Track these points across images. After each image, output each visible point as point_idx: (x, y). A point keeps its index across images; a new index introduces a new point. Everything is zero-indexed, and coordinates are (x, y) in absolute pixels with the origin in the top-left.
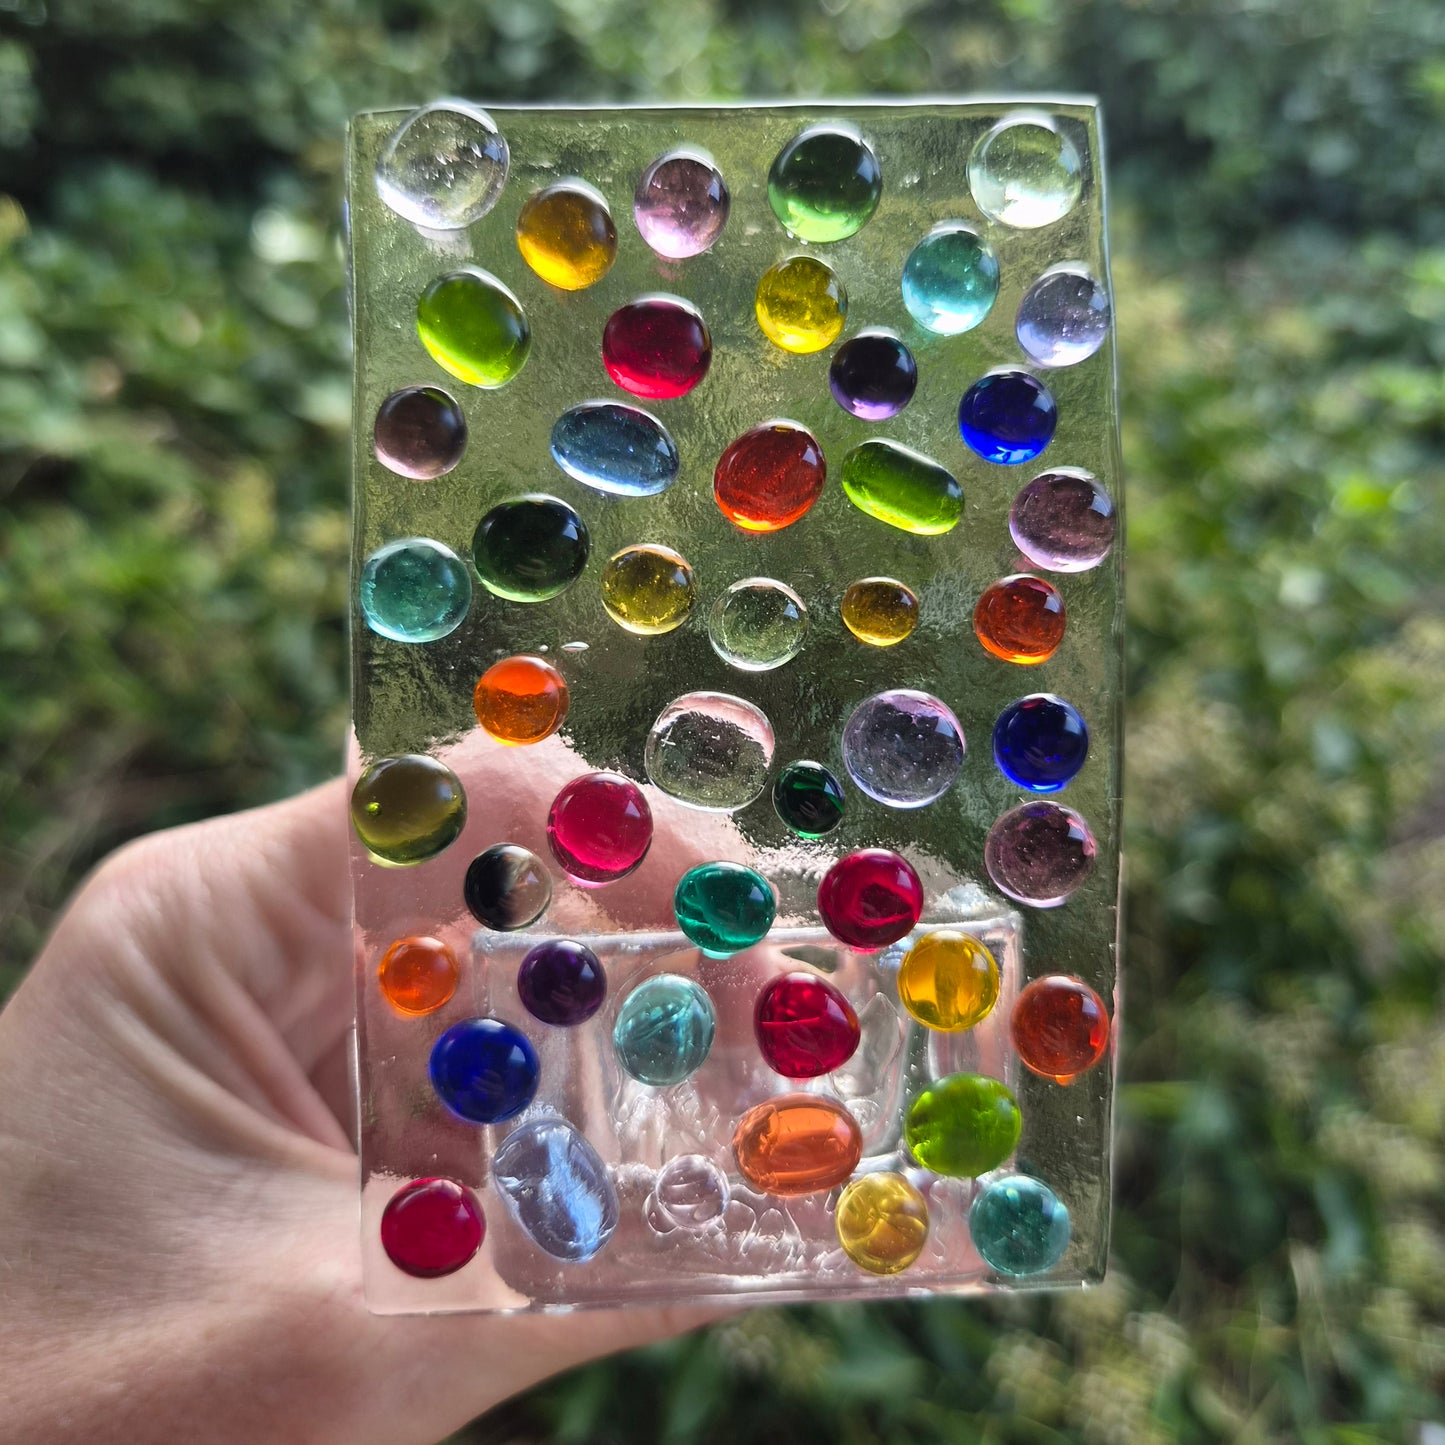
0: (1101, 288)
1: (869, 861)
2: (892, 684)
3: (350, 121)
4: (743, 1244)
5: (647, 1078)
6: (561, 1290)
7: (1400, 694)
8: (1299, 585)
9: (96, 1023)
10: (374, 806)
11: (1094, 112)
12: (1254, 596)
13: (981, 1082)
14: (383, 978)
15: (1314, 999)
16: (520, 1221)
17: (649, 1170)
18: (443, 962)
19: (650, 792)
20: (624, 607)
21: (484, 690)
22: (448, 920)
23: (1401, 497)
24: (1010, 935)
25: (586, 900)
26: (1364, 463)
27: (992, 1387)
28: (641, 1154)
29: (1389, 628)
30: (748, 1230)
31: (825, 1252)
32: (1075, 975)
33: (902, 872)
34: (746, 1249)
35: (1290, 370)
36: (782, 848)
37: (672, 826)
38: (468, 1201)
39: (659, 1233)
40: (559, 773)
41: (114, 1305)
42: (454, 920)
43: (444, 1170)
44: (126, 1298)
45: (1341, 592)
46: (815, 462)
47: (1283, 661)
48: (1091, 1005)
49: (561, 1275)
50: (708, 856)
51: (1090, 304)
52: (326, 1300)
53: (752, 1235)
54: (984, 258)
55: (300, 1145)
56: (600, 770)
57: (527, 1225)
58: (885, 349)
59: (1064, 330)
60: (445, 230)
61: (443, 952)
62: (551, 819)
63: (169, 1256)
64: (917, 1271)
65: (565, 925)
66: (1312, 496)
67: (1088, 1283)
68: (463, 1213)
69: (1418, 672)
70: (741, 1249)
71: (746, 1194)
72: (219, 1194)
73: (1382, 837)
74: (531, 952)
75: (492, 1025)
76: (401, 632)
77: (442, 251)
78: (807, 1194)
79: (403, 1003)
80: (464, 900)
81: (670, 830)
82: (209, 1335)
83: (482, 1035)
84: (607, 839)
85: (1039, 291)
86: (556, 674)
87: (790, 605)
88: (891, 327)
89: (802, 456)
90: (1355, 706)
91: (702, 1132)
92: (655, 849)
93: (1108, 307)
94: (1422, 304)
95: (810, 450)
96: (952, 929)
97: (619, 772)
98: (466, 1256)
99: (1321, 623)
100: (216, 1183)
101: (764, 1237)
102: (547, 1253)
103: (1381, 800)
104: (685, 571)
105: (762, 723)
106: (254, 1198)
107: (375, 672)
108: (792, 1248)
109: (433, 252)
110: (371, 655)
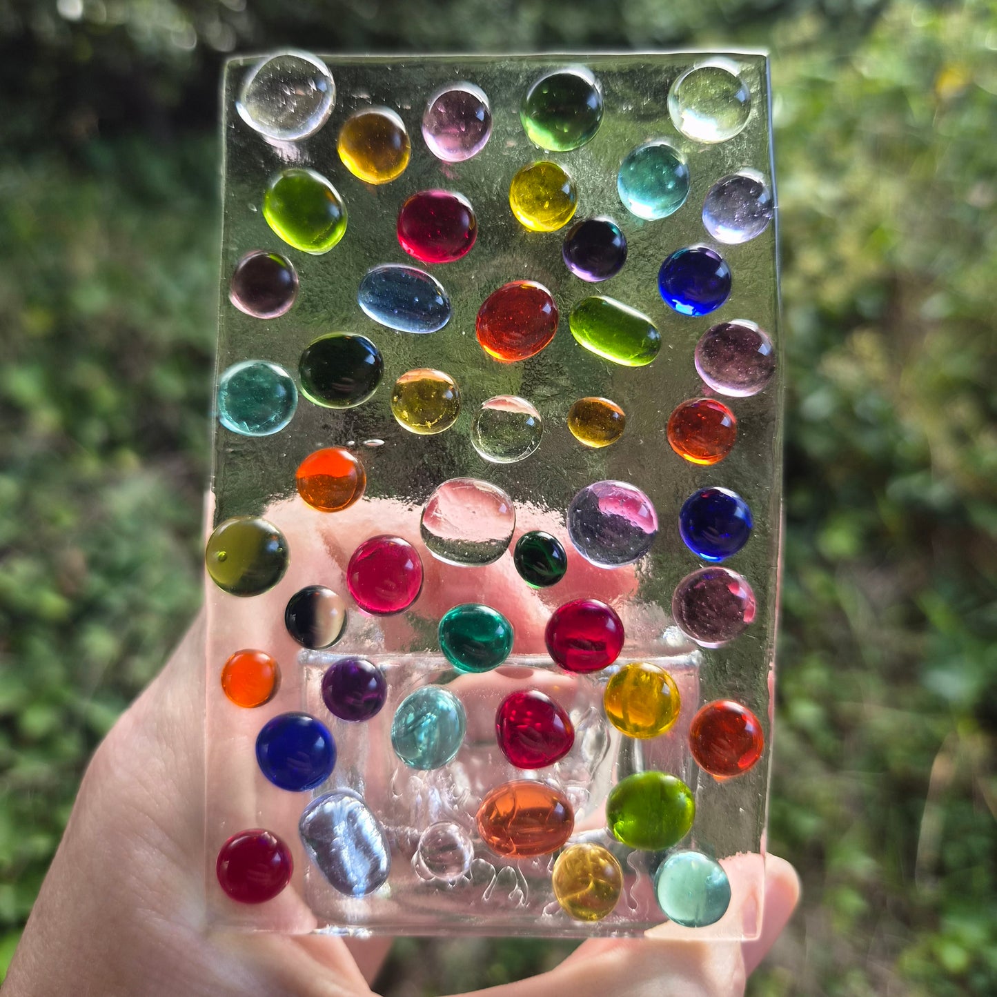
6: (350, 918)
10: (222, 554)
13: (666, 778)
16: (318, 866)
17: (415, 831)
20: (406, 414)
33: (609, 619)
38: (281, 849)
39: (423, 880)
46: (550, 313)
48: (751, 725)
51: (758, 199)
54: (679, 165)
57: (323, 869)
58: (605, 230)
61: (270, 664)
64: (616, 919)
68: (277, 858)
74: (333, 666)
75: (306, 719)
77: (289, 158)
78: (535, 857)
84: (392, 585)
86: (357, 463)
88: (609, 214)
89: (541, 308)
93: (772, 201)
95: (547, 304)
98: (279, 886)
104: (453, 389)
107: (230, 456)
108: (522, 897)
109: (282, 158)
110: (227, 445)
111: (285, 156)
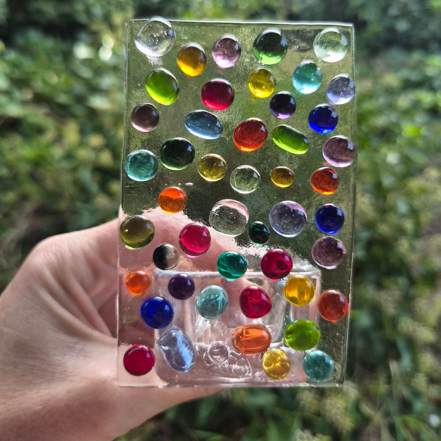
0: (352, 81)
1: (277, 253)
2: (285, 199)
3: (127, 23)
4: (233, 369)
5: (206, 317)
6: (177, 381)
7: (423, 191)
8: (392, 158)
9: (36, 294)
10: (127, 230)
11: (352, 29)
12: (378, 161)
13: (308, 321)
14: (127, 284)
15: (397, 284)
16: (166, 359)
17: (205, 345)
18: (146, 279)
19: (210, 229)
20: (205, 173)
21: (162, 197)
22: (147, 266)
23: (424, 131)
24: (318, 277)
25: (189, 262)
26: (412, 120)
27: (298, 403)
28: (203, 340)
29: (420, 171)
30: (235, 364)
31: (258, 372)
32: (337, 290)
33: (286, 256)
34: (234, 370)
35: (390, 92)
36: (249, 248)
37: (216, 240)
38: (150, 352)
39: (208, 364)
40: (182, 222)
41: (39, 382)
42: (149, 266)
43: (142, 343)
44: (43, 380)
45: (406, 160)
46: (264, 130)
47: (387, 181)
48: (342, 299)
49: (177, 376)
50: (227, 249)
51: (349, 86)
52: (104, 382)
53: (236, 366)
54: (317, 71)
55: (96, 334)
56: (195, 222)
57: (168, 360)
58: (287, 98)
59: (341, 93)
60: (155, 57)
61: (146, 276)
62: (180, 237)
63: (56, 367)
64: (286, 379)
65: (183, 268)
66: (396, 131)
67: (339, 385)
68: (148, 356)
69: (428, 184)
70: (233, 370)
71: (234, 353)
72: (71, 349)
73: (418, 234)
74: (173, 277)
75: (160, 298)
76: (137, 178)
77: (154, 63)
78: (253, 354)
79: (133, 291)
80: (152, 259)
81: (216, 241)
82: (69, 392)
83: (157, 302)
84: (196, 243)
85: (333, 82)
86: (183, 192)
87: (255, 174)
88: (288, 91)
89: (260, 129)
90: (409, 195)
91: (222, 334)
92: (212, 247)
93: (354, 86)
94: (430, 72)
95: (263, 127)
96: (301, 274)
97: (201, 223)
98: (149, 369)
99: (399, 169)
100: (70, 345)
101: (240, 367)
102: (173, 369)
103: (417, 224)
104: (224, 163)
105: (245, 210)
106: (82, 350)
107: (128, 189)
108: (248, 370)
109: (151, 63)
110: (127, 184)
111: (152, 63)
